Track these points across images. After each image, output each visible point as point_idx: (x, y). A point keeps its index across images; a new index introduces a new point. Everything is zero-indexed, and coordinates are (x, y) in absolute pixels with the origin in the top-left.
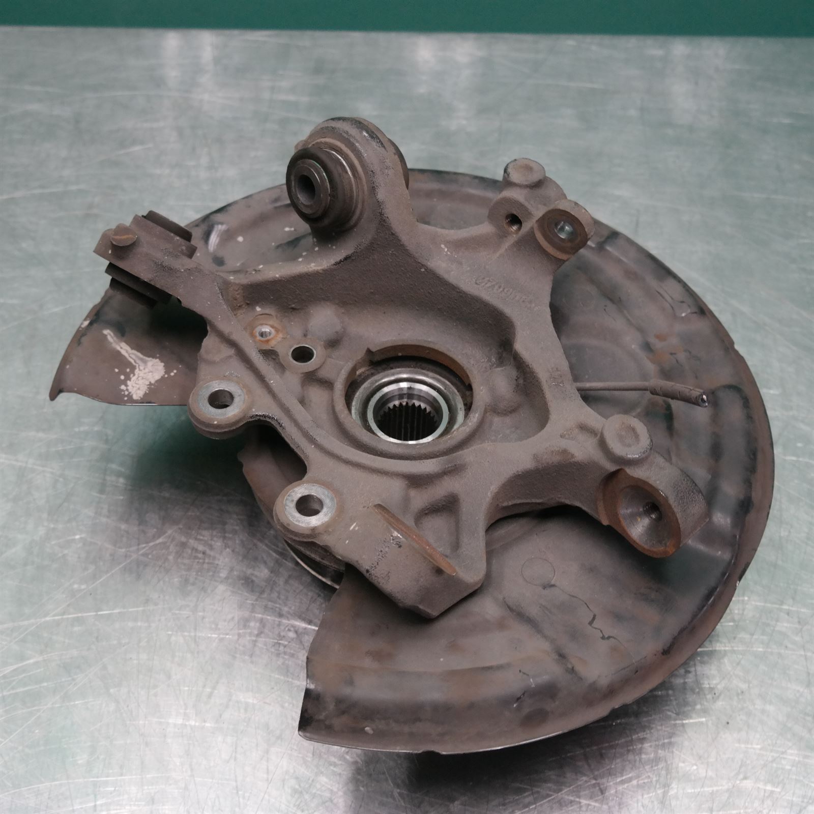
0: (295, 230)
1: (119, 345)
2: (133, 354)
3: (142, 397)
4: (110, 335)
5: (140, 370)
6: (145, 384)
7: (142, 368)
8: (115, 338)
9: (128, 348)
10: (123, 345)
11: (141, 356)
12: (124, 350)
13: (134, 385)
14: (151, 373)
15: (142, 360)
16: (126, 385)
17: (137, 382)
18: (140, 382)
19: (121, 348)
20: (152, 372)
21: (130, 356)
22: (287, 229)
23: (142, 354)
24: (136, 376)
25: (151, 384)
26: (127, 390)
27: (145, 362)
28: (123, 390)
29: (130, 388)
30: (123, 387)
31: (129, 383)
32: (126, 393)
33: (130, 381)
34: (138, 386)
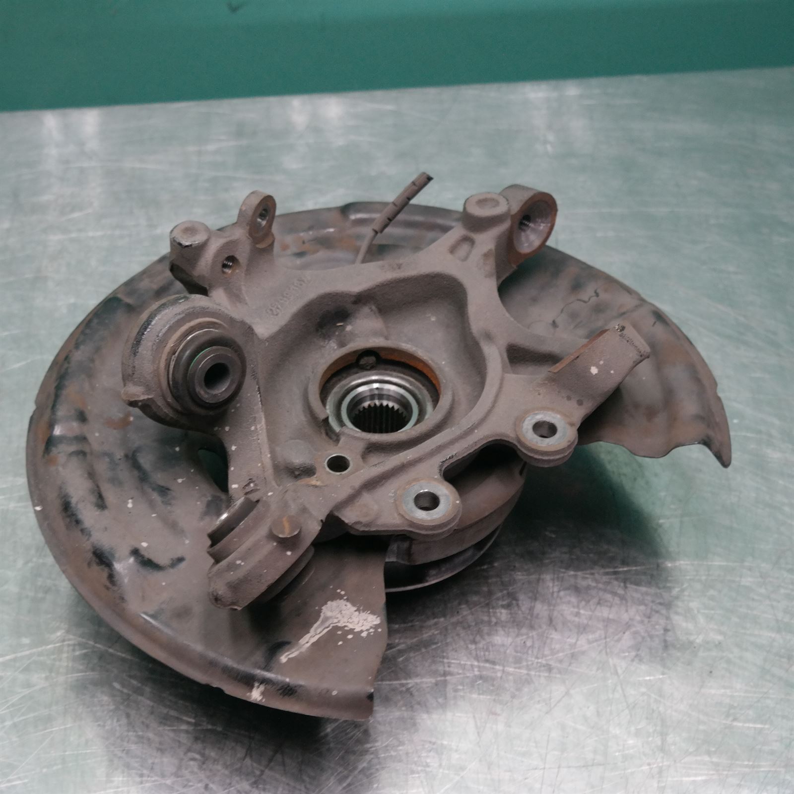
0: (132, 498)
1: (304, 645)
2: (315, 630)
3: (376, 616)
4: (289, 655)
5: (339, 622)
6: (358, 615)
7: (336, 621)
8: (293, 650)
9: (307, 637)
10: (302, 641)
11: (318, 623)
12: (309, 639)
13: (360, 624)
14: (343, 612)
15: (323, 622)
16: (362, 631)
17: (356, 623)
18: (355, 620)
19: (307, 642)
20: (341, 611)
21: (319, 633)
22: (130, 505)
23: (315, 623)
24: (347, 624)
25: (358, 610)
26: (367, 630)
27: (327, 619)
28: (369, 634)
29: (364, 628)
30: (364, 634)
31: (357, 629)
32: (372, 630)
33: (354, 629)
34: (361, 622)
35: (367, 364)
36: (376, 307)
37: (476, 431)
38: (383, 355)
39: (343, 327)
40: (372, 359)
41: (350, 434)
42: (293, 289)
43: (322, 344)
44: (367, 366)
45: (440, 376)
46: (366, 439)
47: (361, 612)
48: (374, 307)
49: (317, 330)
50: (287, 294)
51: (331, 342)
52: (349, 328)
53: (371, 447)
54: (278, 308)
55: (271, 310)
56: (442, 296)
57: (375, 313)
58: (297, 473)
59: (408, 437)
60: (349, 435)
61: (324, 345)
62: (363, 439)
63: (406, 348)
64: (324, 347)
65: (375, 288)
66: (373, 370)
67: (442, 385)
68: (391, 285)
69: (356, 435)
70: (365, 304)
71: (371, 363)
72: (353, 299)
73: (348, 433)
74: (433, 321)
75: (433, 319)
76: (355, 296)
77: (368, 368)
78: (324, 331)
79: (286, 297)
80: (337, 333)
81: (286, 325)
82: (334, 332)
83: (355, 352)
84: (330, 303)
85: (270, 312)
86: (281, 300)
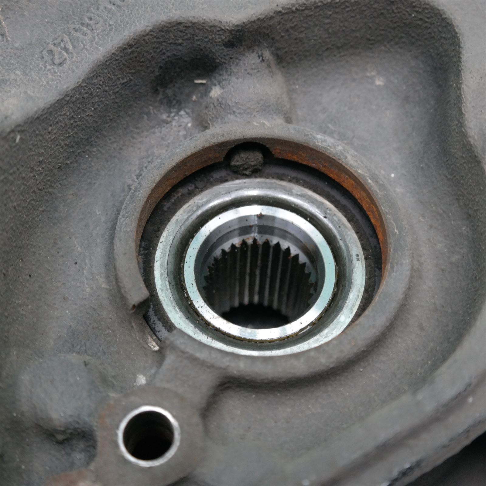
35: (246, 167)
36: (272, 53)
37: (470, 400)
38: (277, 152)
39: (207, 89)
40: (256, 158)
41: (188, 350)
42: (105, 8)
43: (164, 117)
44: (246, 169)
45: (389, 218)
46: (220, 368)
48: (267, 54)
49: (156, 91)
50: (91, 19)
51: (182, 112)
52: (216, 92)
53: (229, 382)
54: (66, 50)
55: (51, 52)
56: (403, 40)
57: (269, 66)
58: (60, 437)
59: (311, 370)
60: (183, 352)
61: (169, 119)
62: (212, 366)
63: (324, 145)
64: (167, 123)
65: (272, 18)
66: (256, 177)
67: (392, 240)
68: (307, 12)
69: (198, 355)
70: (250, 48)
71: (253, 164)
72: (225, 37)
73: (182, 347)
74: (379, 86)
75: (379, 82)
76: (230, 31)
77: (247, 172)
78: (170, 92)
79: (87, 25)
80: (194, 98)
81: (77, 89)
82: (189, 95)
83: (222, 145)
84: (180, 41)
85: (47, 57)
86: (76, 30)
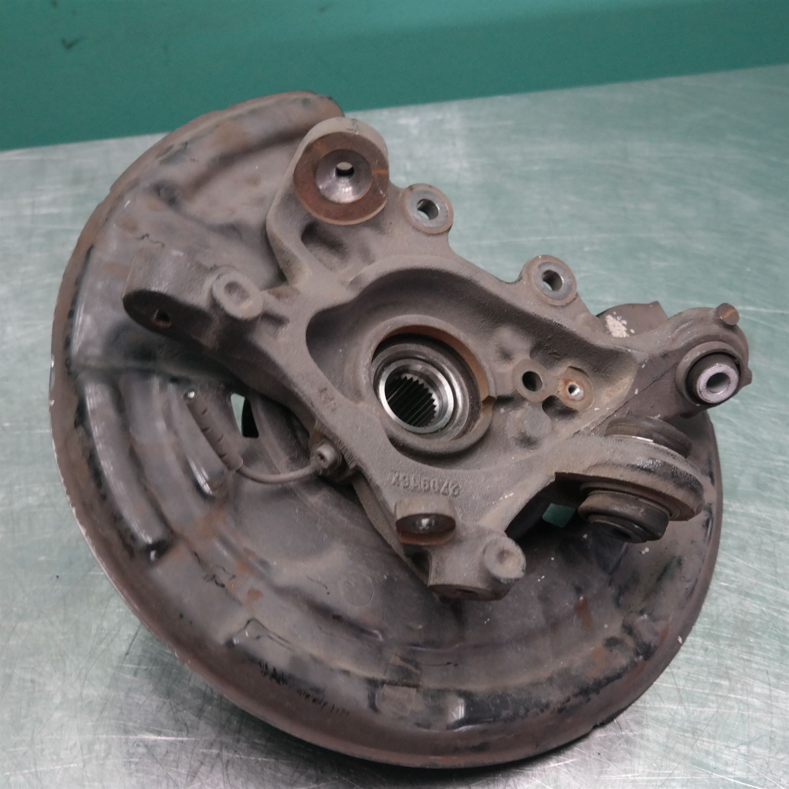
13: (619, 328)
16: (623, 325)
17: (620, 331)
26: (620, 321)
28: (623, 319)
29: (620, 324)
30: (625, 322)
31: (624, 329)
32: (618, 318)
33: (626, 331)
34: (617, 328)
47: (610, 331)
